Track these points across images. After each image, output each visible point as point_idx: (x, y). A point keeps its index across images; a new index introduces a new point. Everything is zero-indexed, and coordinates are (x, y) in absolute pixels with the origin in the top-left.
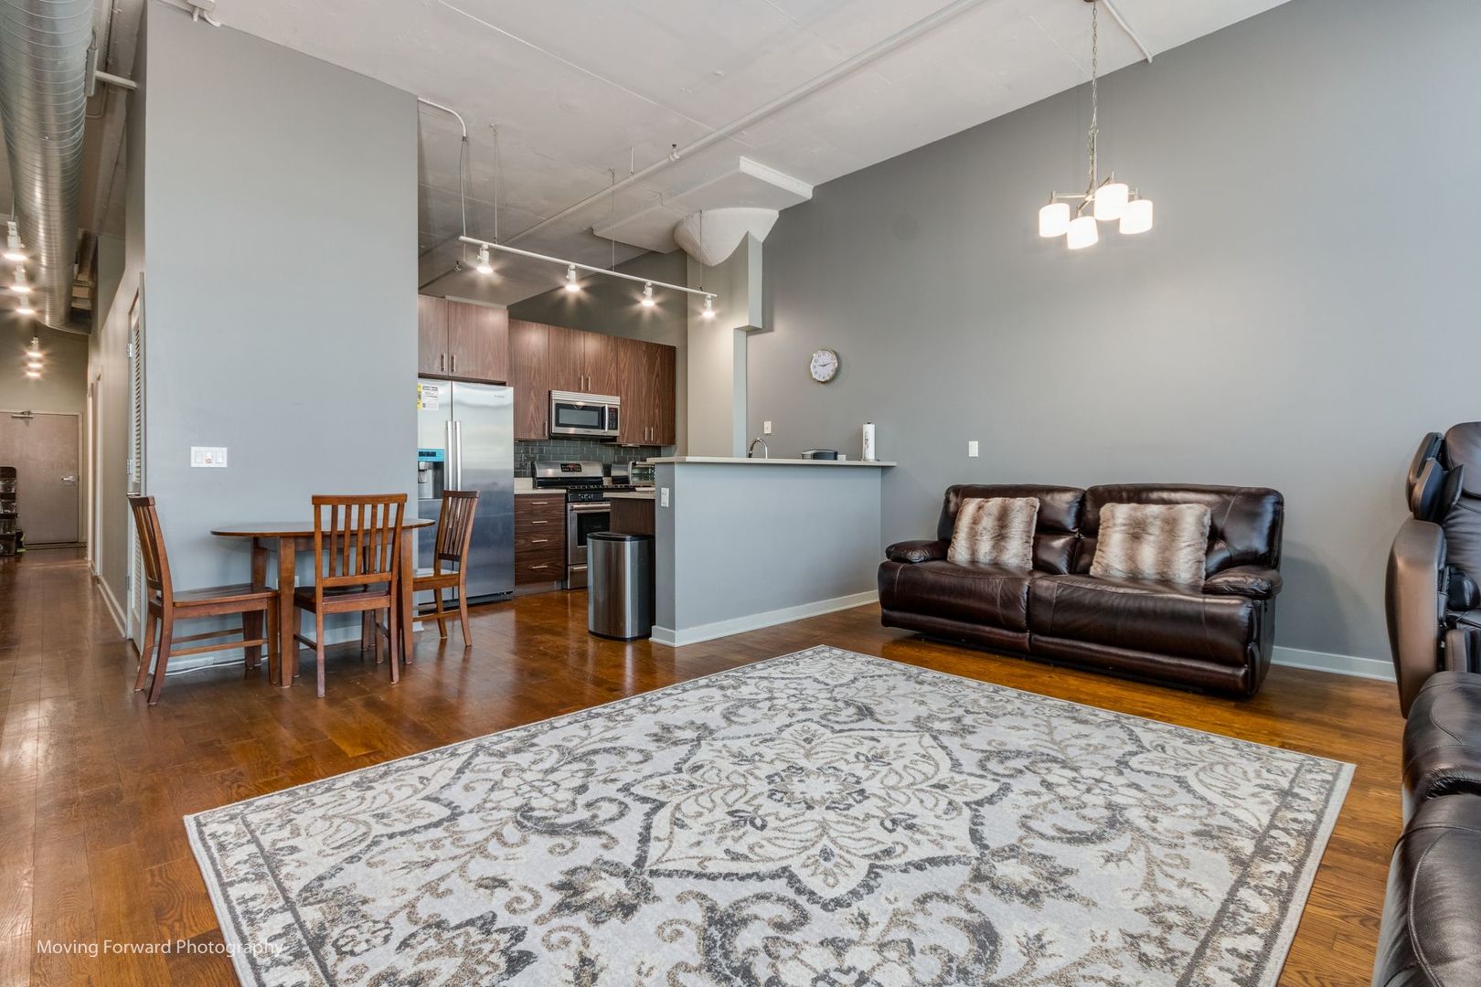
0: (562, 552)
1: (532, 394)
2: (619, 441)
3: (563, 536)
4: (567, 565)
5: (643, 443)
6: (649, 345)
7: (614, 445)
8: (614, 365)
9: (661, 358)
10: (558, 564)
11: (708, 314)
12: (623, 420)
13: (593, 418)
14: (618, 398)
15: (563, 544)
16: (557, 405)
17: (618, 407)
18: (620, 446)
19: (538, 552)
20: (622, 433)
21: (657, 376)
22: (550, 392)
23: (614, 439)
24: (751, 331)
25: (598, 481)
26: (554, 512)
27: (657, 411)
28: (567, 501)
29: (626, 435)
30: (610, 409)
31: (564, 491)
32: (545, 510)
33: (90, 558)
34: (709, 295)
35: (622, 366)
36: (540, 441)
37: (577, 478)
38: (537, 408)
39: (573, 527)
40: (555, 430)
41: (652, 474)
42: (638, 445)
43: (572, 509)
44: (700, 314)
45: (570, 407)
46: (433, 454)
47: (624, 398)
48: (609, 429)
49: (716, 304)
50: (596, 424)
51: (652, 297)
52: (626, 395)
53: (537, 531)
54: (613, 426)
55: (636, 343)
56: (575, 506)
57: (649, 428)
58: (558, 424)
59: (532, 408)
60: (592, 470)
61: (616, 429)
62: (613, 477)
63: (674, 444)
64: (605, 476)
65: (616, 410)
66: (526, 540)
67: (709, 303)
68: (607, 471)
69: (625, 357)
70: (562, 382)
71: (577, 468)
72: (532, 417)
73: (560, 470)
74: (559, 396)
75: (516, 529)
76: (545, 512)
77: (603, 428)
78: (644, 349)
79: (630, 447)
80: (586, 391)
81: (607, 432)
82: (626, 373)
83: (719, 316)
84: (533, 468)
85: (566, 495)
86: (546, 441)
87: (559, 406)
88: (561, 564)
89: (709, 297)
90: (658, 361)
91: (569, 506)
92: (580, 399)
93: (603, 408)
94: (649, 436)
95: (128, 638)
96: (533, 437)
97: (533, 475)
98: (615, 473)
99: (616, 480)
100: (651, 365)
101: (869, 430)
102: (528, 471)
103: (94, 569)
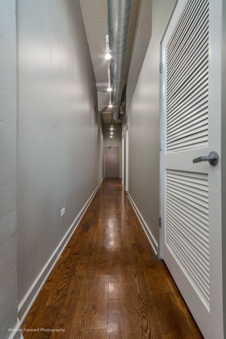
33: (123, 183)
95: (160, 258)
103: (125, 189)
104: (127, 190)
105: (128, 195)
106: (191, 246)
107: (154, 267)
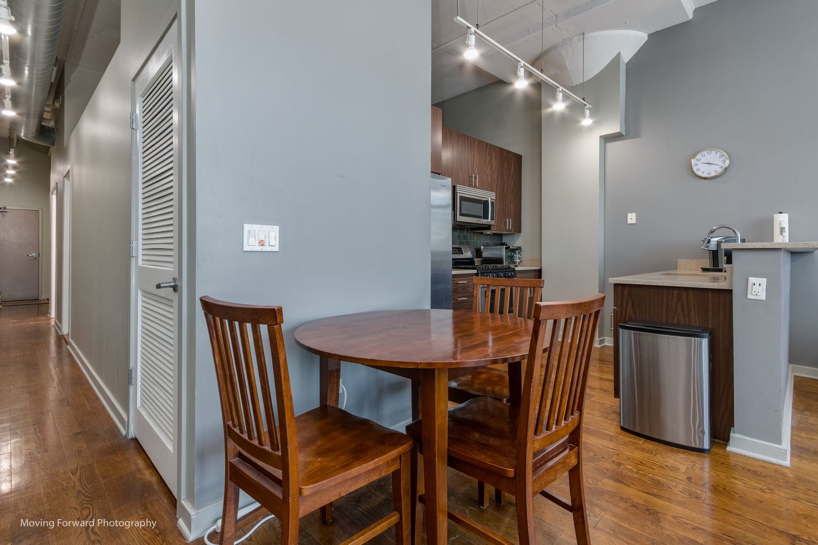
5: (505, 231)
6: (508, 153)
7: (478, 233)
9: (514, 164)
11: (587, 122)
12: (496, 212)
14: (494, 194)
16: (461, 197)
17: (495, 202)
21: (512, 177)
22: (454, 186)
23: (491, 227)
25: (472, 261)
26: (469, 289)
27: (512, 206)
29: (496, 224)
30: (491, 203)
31: (475, 271)
32: (464, 288)
33: (53, 314)
35: (494, 168)
37: (460, 259)
40: (459, 218)
41: (512, 256)
44: (579, 122)
45: (468, 199)
47: (498, 194)
48: (491, 219)
50: (484, 215)
51: (562, 101)
52: (499, 192)
55: (501, 150)
57: (509, 219)
58: (461, 215)
61: (494, 219)
62: (483, 258)
63: (521, 232)
64: (477, 257)
65: (493, 203)
67: (588, 112)
68: (479, 254)
69: (495, 162)
77: (486, 217)
78: (506, 155)
80: (476, 186)
81: (488, 221)
82: (496, 174)
83: (595, 123)
87: (462, 199)
89: (588, 107)
90: (513, 166)
92: (473, 193)
93: (487, 201)
94: (509, 226)
95: (130, 437)
98: (486, 254)
100: (510, 170)
103: (60, 329)
104: (66, 329)
105: (67, 343)
106: (163, 391)
107: (115, 452)
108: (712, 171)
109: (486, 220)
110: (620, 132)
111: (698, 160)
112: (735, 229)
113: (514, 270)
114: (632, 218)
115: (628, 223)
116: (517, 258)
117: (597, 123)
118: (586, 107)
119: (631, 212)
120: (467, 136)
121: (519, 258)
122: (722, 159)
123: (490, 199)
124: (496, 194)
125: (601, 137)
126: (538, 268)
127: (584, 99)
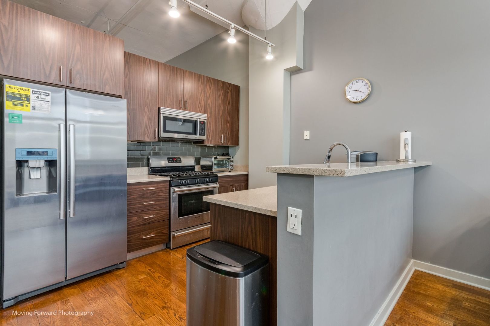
0: (167, 222)
1: (146, 109)
2: (206, 143)
3: (168, 211)
4: (170, 232)
5: (220, 145)
6: (224, 83)
7: (202, 145)
8: (203, 93)
9: (231, 92)
10: (164, 232)
11: (269, 57)
12: (208, 129)
13: (189, 127)
14: (206, 115)
15: (167, 217)
16: (164, 117)
17: (206, 121)
18: (206, 146)
19: (148, 225)
20: (208, 139)
21: (229, 103)
22: (159, 108)
23: (203, 141)
24: (294, 71)
25: (192, 168)
26: (160, 194)
27: (229, 125)
28: (170, 186)
29: (210, 139)
30: (200, 122)
31: (168, 179)
32: (153, 193)
34: (270, 44)
35: (208, 95)
36: (153, 142)
37: (179, 167)
38: (150, 119)
39: (174, 205)
40: (163, 135)
41: (226, 164)
42: (216, 145)
43: (174, 192)
45: (174, 119)
46: (45, 153)
47: (209, 115)
48: (200, 135)
49: (274, 49)
50: (191, 131)
52: (211, 114)
53: (147, 209)
54: (203, 134)
55: (216, 81)
56: (176, 190)
57: (224, 135)
58: (165, 131)
59: (146, 119)
60: (188, 161)
61: (204, 135)
62: (201, 165)
63: (239, 145)
64: (196, 165)
65: (204, 122)
66: (139, 217)
67: (270, 49)
68: (198, 162)
69: (210, 91)
70: (168, 101)
71: (178, 160)
72: (146, 126)
73: (167, 162)
74: (166, 111)
75: (128, 210)
76: (153, 194)
77: (196, 134)
78: (221, 85)
79: (211, 147)
80: (185, 109)
81: (198, 137)
82: (211, 99)
83: (276, 58)
84: (148, 160)
85: (170, 181)
86: (156, 142)
87: (166, 118)
88: (166, 231)
90: (230, 93)
91: (172, 189)
92: (182, 114)
93: (196, 121)
94: (224, 140)
96: (147, 139)
97: (148, 165)
98: (204, 162)
99: (204, 168)
100: (225, 97)
101: (406, 136)
102: (145, 162)
108: (359, 97)
109: (196, 136)
110: (296, 66)
111: (350, 88)
112: (347, 146)
113: (216, 176)
114: (307, 135)
115: (305, 139)
116: (229, 165)
117: (278, 58)
118: (269, 45)
119: (307, 130)
120: (177, 68)
121: (231, 166)
122: (366, 87)
123: (198, 119)
124: (207, 115)
125: (286, 70)
126: (246, 173)
127: (265, 38)
